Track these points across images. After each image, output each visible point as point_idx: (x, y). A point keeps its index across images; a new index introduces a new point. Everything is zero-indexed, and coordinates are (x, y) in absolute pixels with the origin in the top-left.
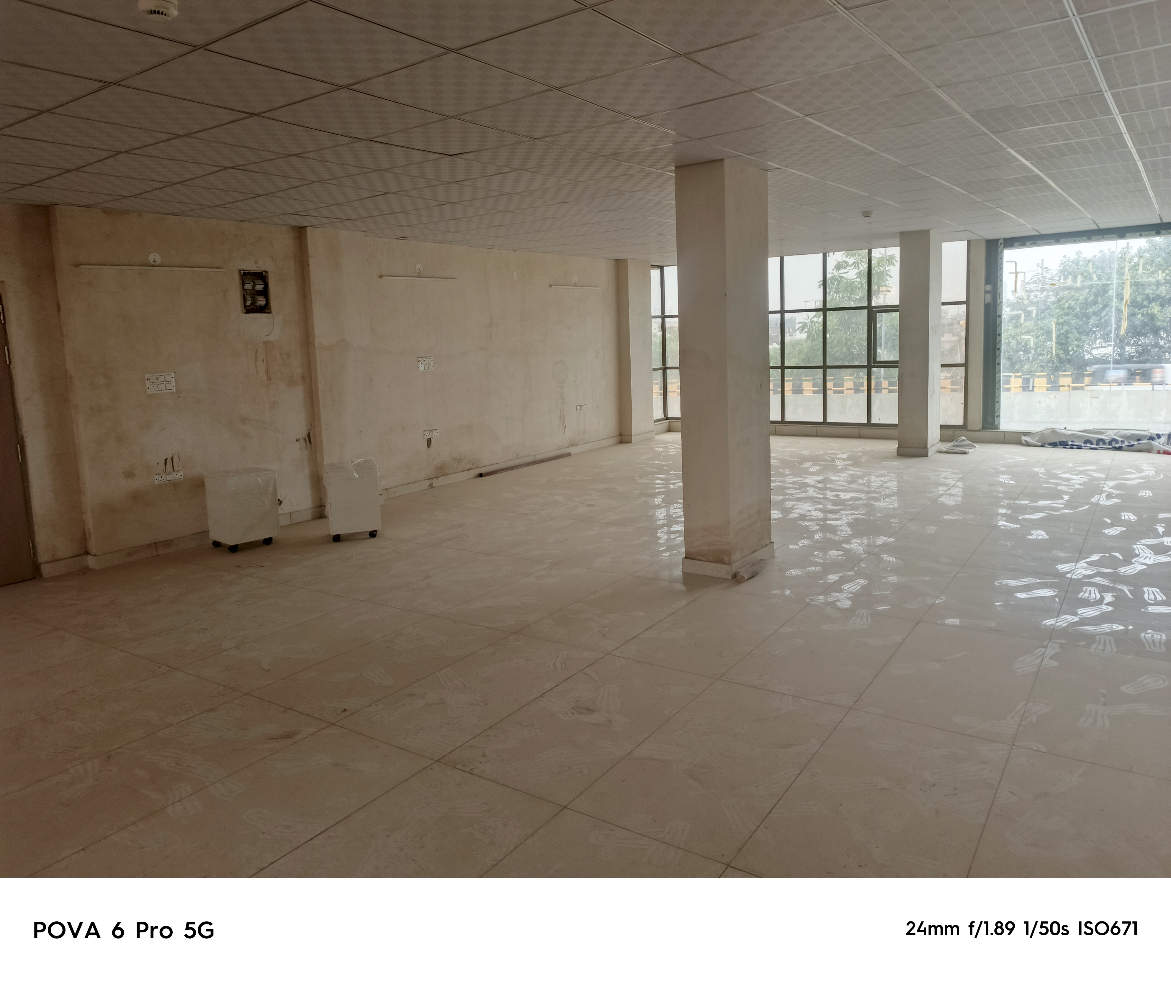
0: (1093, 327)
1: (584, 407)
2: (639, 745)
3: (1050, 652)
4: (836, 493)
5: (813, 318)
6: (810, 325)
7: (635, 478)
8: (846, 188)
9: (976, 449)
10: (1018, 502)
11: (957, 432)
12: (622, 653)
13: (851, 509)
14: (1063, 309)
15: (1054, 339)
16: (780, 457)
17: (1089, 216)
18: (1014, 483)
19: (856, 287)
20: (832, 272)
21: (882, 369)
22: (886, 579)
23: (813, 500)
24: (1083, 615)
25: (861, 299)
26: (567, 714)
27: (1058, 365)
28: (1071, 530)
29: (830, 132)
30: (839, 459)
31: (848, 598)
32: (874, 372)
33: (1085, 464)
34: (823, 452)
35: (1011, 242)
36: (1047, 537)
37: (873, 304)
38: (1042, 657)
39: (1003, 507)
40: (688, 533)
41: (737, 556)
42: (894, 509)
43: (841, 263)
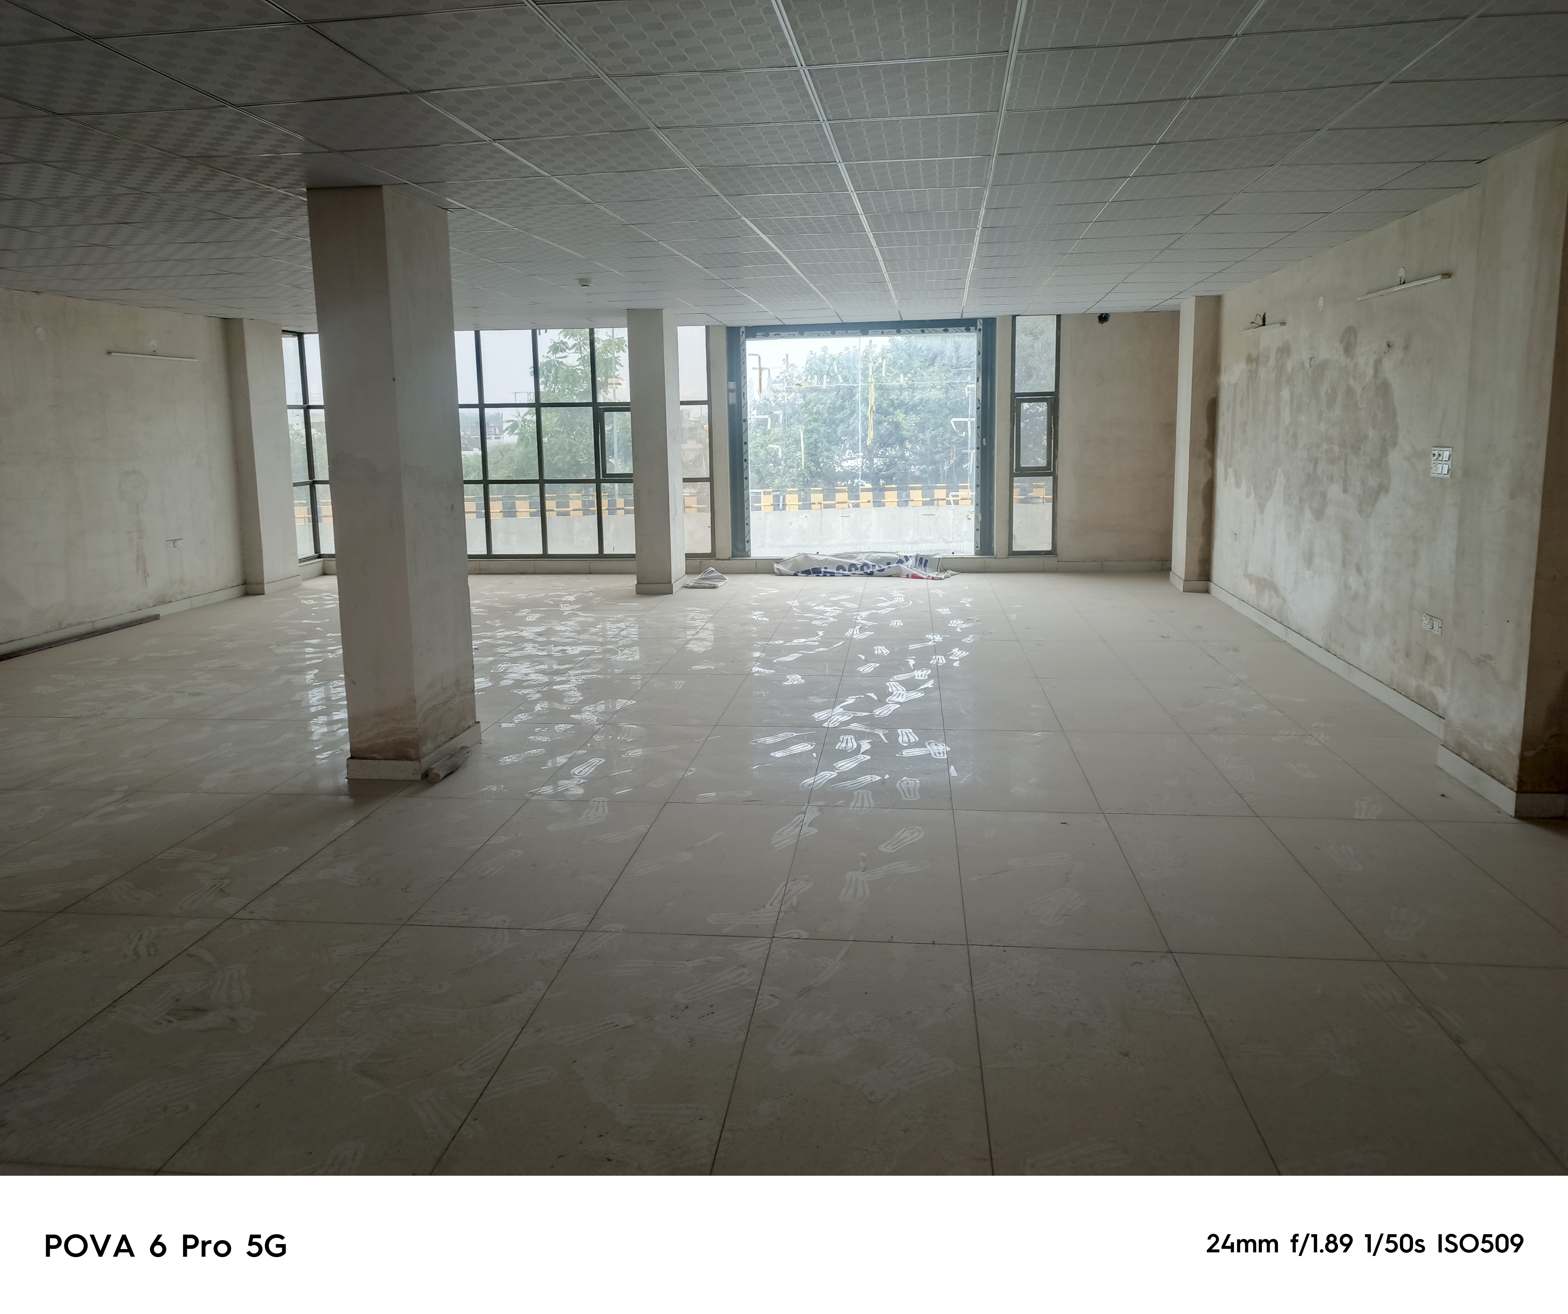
0: (842, 436)
1: (179, 543)
2: (282, 1046)
3: (809, 817)
4: (561, 648)
5: (525, 415)
6: (522, 425)
7: (271, 647)
8: (555, 245)
9: (726, 581)
10: (772, 642)
11: (705, 562)
12: (252, 912)
13: (582, 667)
14: (812, 414)
15: (803, 449)
16: (488, 604)
17: (832, 307)
18: (768, 620)
19: (580, 377)
20: (547, 355)
21: (616, 484)
22: (626, 754)
23: (531, 659)
24: (841, 769)
25: (586, 392)
26: (160, 1024)
27: (809, 479)
28: (827, 672)
29: (529, 167)
30: (565, 602)
31: (580, 785)
32: (604, 487)
33: (837, 593)
34: (544, 594)
35: (754, 332)
36: (803, 681)
37: (601, 399)
38: (801, 825)
39: (756, 650)
40: (353, 722)
41: (427, 747)
42: (635, 662)
43: (558, 345)
